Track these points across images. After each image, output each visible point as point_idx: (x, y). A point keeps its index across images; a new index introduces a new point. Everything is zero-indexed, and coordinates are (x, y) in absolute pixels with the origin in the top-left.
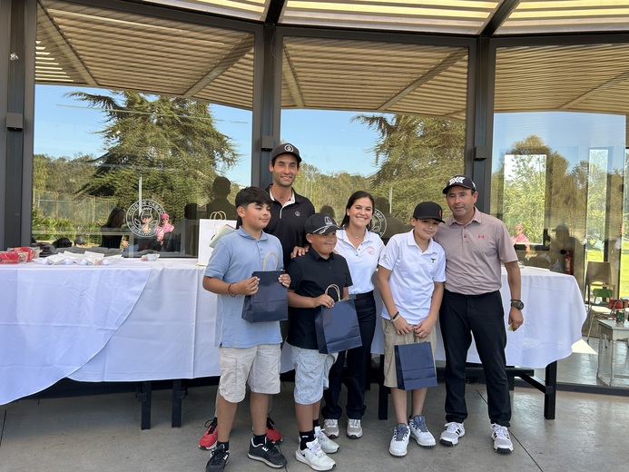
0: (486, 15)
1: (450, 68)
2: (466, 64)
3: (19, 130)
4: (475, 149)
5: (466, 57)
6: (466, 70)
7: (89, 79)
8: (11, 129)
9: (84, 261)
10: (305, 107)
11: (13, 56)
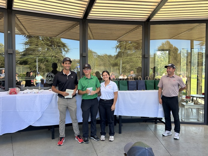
0: (147, 17)
3: (11, 54)
4: (145, 55)
5: (142, 27)
6: (142, 30)
10: (94, 39)
11: (9, 32)
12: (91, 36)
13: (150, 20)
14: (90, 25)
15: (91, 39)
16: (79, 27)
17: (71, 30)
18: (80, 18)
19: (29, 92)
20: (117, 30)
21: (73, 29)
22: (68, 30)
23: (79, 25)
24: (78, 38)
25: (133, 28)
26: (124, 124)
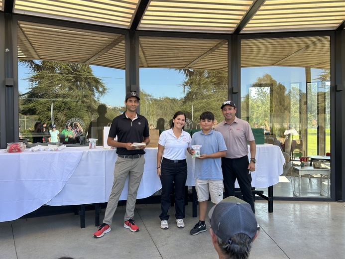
0: (235, 25)
1: (220, 48)
2: (227, 46)
3: (12, 86)
4: (232, 88)
5: (227, 43)
6: (227, 49)
7: (35, 56)
8: (7, 86)
9: (50, 149)
10: (148, 67)
11: (7, 50)
12: (143, 60)
13: (240, 31)
14: (143, 40)
15: (143, 67)
16: (124, 45)
17: (111, 50)
18: (126, 28)
19: (41, 149)
20: (186, 49)
21: (114, 48)
22: (105, 50)
23: (123, 42)
24: (123, 65)
25: (213, 45)
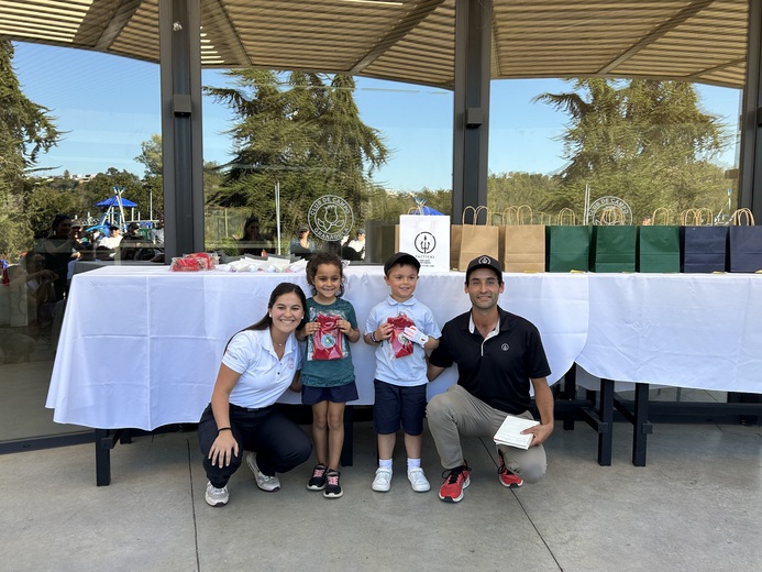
3: (187, 115)
7: (242, 58)
8: (178, 115)
9: (271, 268)
11: (176, 25)
19: (252, 267)
21: (421, 24)
26: (656, 428)
